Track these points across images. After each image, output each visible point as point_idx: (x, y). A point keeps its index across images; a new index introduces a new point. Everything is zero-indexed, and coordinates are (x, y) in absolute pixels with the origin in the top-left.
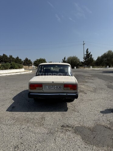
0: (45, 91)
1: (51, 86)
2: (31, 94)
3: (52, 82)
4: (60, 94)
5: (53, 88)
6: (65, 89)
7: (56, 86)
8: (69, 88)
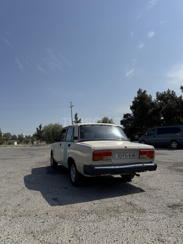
0: (114, 162)
1: (122, 154)
2: (95, 168)
3: (124, 148)
4: (137, 165)
5: (125, 157)
6: (141, 157)
7: (128, 154)
8: (145, 156)
